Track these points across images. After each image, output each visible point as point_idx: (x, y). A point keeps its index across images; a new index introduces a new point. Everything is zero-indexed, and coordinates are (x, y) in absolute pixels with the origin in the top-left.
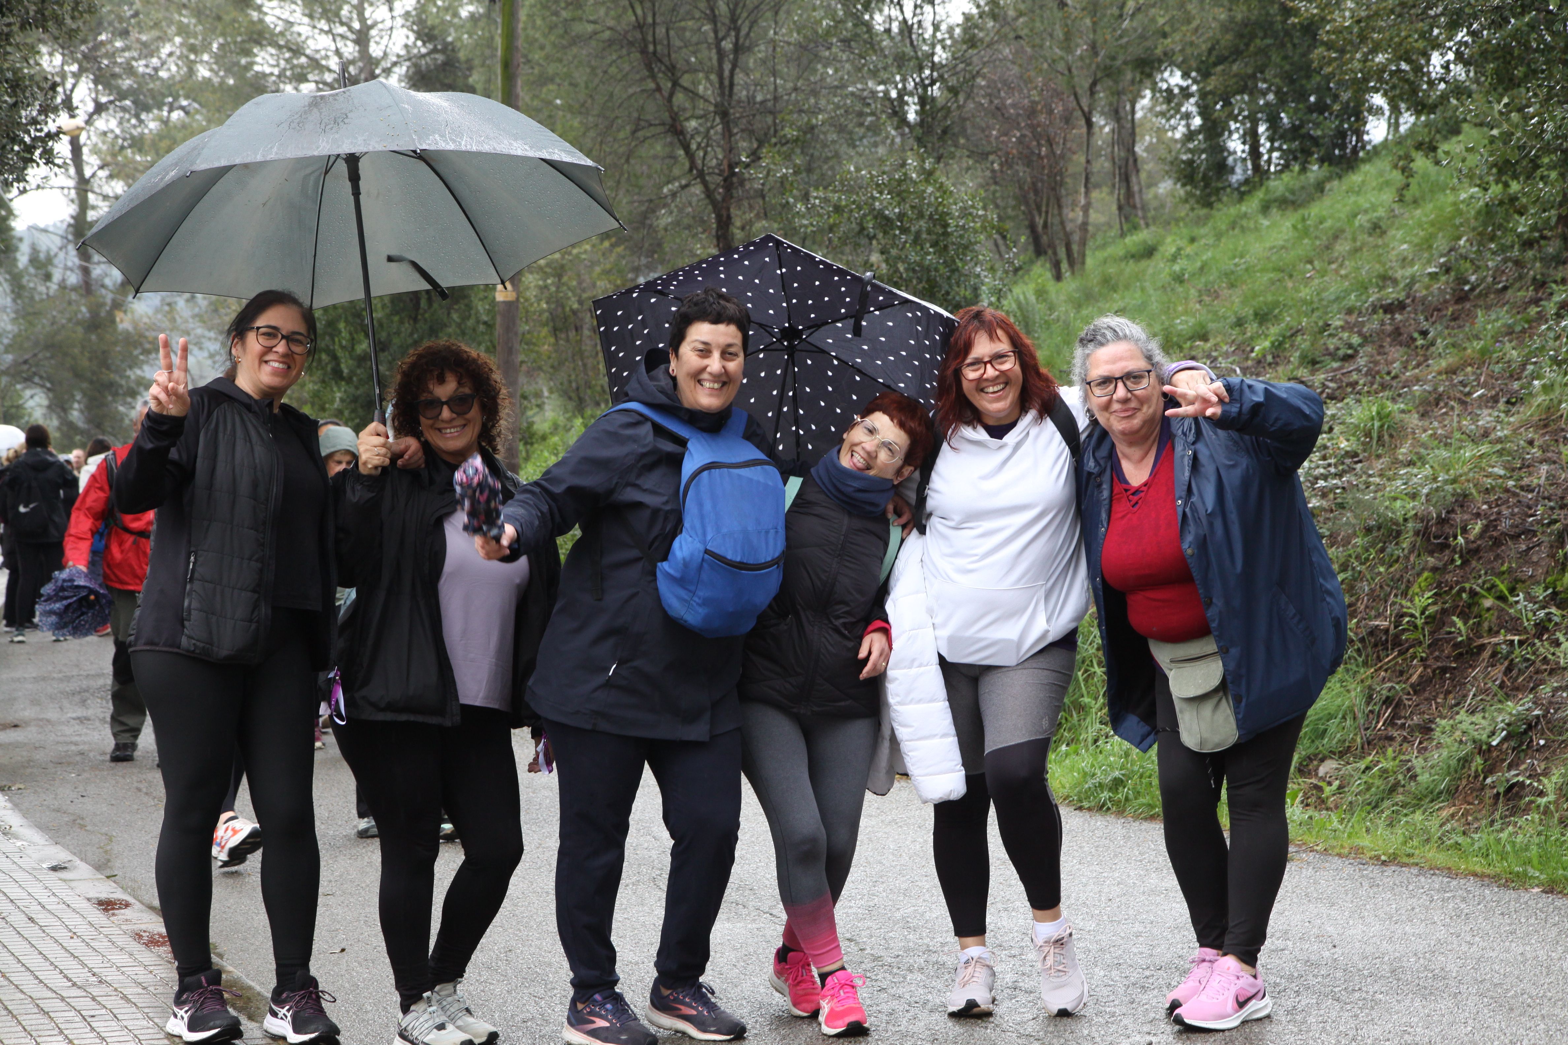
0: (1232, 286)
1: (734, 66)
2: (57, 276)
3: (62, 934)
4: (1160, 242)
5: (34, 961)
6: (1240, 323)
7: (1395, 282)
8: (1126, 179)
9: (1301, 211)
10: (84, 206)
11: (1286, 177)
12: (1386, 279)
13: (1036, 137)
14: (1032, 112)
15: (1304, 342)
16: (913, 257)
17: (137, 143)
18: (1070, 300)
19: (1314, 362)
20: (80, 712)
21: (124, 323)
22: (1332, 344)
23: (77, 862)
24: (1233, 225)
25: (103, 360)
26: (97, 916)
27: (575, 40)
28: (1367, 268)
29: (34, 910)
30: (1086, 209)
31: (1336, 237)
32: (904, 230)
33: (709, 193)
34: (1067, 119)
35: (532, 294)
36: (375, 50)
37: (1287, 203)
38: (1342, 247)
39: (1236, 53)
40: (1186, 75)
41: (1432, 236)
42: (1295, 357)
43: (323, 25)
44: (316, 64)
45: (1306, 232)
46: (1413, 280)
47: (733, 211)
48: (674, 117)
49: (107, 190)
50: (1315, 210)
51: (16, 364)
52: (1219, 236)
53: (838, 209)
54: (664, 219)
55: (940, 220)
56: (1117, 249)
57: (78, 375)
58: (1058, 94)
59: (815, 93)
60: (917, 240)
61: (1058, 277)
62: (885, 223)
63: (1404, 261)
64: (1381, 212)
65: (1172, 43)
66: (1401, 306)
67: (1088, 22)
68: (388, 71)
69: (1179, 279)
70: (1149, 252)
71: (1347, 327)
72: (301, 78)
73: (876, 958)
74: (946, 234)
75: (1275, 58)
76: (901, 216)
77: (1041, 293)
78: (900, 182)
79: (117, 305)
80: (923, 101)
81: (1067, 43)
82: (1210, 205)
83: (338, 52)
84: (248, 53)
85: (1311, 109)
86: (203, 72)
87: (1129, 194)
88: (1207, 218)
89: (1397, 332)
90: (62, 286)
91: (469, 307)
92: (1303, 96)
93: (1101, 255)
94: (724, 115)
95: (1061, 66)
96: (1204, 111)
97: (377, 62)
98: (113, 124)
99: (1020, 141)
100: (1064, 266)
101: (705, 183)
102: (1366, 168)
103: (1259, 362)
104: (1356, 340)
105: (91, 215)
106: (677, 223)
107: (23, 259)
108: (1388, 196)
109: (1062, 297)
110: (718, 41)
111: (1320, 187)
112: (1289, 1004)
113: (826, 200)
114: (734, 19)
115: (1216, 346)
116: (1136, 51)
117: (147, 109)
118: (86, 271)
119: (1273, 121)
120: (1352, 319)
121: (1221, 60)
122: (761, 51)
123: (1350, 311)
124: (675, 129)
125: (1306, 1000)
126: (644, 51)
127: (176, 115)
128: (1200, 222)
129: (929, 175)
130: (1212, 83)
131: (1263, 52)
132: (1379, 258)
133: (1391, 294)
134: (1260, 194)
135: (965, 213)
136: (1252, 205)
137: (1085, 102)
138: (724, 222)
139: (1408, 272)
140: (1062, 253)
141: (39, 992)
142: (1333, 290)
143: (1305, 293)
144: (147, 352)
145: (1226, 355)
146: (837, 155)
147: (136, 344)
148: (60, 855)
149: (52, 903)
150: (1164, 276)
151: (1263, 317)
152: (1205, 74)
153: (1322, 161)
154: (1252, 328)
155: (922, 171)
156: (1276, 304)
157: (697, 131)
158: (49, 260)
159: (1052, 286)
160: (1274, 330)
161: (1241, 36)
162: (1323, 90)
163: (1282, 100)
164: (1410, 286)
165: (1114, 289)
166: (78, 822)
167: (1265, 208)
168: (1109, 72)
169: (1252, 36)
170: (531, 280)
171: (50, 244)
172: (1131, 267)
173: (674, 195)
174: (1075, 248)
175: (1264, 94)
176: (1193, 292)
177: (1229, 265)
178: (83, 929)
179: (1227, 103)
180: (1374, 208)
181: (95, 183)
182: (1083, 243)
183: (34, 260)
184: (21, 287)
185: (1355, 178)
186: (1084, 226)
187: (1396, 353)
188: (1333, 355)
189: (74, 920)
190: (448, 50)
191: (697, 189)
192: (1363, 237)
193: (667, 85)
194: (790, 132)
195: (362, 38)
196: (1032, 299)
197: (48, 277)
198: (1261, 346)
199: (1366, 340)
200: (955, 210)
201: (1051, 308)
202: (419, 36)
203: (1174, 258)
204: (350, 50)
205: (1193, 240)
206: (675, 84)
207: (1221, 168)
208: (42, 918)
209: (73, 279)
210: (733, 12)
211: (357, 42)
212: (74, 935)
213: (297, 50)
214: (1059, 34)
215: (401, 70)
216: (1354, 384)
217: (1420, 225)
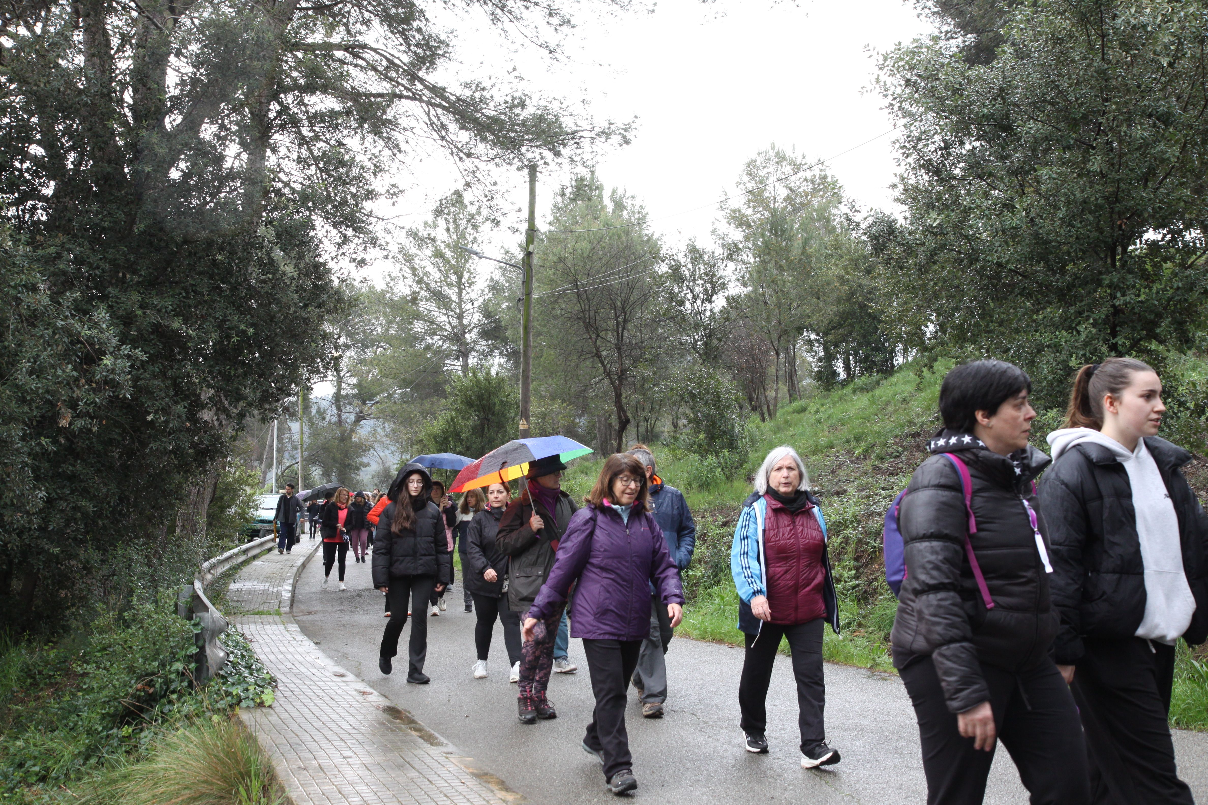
0: (843, 425)
1: (624, 328)
2: (328, 418)
3: (346, 706)
4: (808, 406)
5: (335, 717)
6: (848, 441)
7: (915, 424)
8: (791, 378)
9: (870, 394)
10: (340, 388)
11: (863, 378)
12: (911, 423)
13: (753, 359)
14: (752, 349)
15: (877, 450)
16: (705, 411)
17: (363, 362)
18: (771, 430)
19: (882, 459)
20: (341, 608)
21: (355, 438)
22: (890, 451)
23: (348, 673)
24: (840, 399)
25: (346, 454)
26: (359, 697)
27: (555, 318)
28: (903, 418)
29: (333, 694)
30: (777, 391)
31: (887, 405)
32: (701, 399)
33: (612, 383)
34: (767, 351)
35: (532, 426)
36: (466, 322)
37: (865, 389)
38: (890, 409)
39: (840, 325)
40: (818, 334)
41: (930, 405)
42: (873, 456)
43: (444, 311)
44: (441, 328)
45: (874, 402)
46: (923, 424)
47: (623, 391)
48: (598, 350)
49: (349, 381)
50: (877, 392)
51: (309, 456)
52: (834, 403)
53: (672, 389)
54: (591, 394)
55: (717, 395)
56: (788, 409)
57: (335, 461)
58: (763, 341)
59: (658, 340)
60: (706, 404)
61: (763, 420)
62: (693, 396)
63: (918, 415)
64: (906, 394)
65: (814, 320)
66: (918, 435)
67: (777, 311)
68: (470, 331)
69: (819, 422)
70: (803, 410)
71: (895, 443)
72: (434, 334)
73: (706, 723)
74: (719, 401)
75: (857, 327)
76: (700, 393)
77: (758, 427)
78: (699, 378)
79: (352, 431)
80: (706, 344)
81: (768, 320)
82: (829, 390)
83: (450, 323)
84: (411, 323)
85: (873, 349)
86: (392, 332)
87: (793, 385)
88: (828, 396)
89: (918, 446)
90: (329, 422)
91: (506, 431)
92: (868, 343)
93: (782, 411)
94: (619, 349)
95: (765, 330)
96: (826, 350)
97: (466, 327)
98: (353, 354)
99: (747, 361)
100: (766, 415)
101: (610, 378)
102: (897, 375)
103: (858, 458)
104: (900, 449)
105: (343, 393)
106: (597, 396)
107: (314, 411)
108: (910, 388)
109: (767, 429)
110: (617, 317)
111: (878, 383)
112: (894, 745)
113: (667, 386)
114: (624, 308)
115: (838, 451)
116: (797, 324)
117: (368, 348)
118: (339, 416)
119: (856, 355)
120: (897, 440)
121: (834, 328)
122: (635, 322)
123: (896, 437)
124: (598, 355)
125: (902, 743)
126: (584, 322)
127: (380, 350)
128: (825, 397)
129: (711, 376)
130: (830, 337)
131: (852, 325)
132: (908, 414)
133: (914, 429)
134: (852, 385)
135: (728, 391)
136: (848, 390)
137: (776, 344)
138: (618, 396)
139: (921, 420)
140: (765, 409)
141: (339, 731)
142: (888, 428)
143: (876, 428)
144: (364, 451)
145: (843, 455)
146: (667, 367)
147: (360, 447)
148: (340, 670)
149: (340, 692)
150: (812, 420)
151: (858, 439)
152: (826, 334)
153: (878, 372)
154: (853, 443)
155: (708, 373)
156: (863, 433)
157: (607, 356)
158: (325, 411)
159: (762, 425)
160: (863, 444)
161: (841, 318)
162: (878, 341)
163: (860, 345)
164: (921, 426)
165: (790, 426)
166: (345, 656)
167: (854, 392)
168: (786, 332)
169: (847, 318)
170: (532, 420)
171: (324, 404)
172: (796, 416)
173: (596, 384)
174: (772, 408)
175: (852, 342)
176: (825, 428)
177: (841, 416)
178: (354, 703)
179: (836, 346)
180: (903, 392)
181: (345, 379)
182: (775, 406)
183: (318, 412)
184: (313, 424)
185: (894, 379)
186: (776, 398)
187: (918, 455)
188: (890, 456)
189: (350, 699)
190: (498, 322)
191: (607, 381)
192: (899, 405)
193: (594, 336)
194: (648, 356)
195: (460, 317)
196: (755, 429)
197: (324, 419)
198: (858, 451)
199: (905, 449)
200: (723, 391)
201: (762, 434)
202: (484, 316)
203: (817, 412)
204: (455, 322)
205: (823, 405)
206: (598, 336)
207: (835, 374)
208: (336, 698)
209: (334, 420)
210: (623, 305)
211: (458, 318)
212: (351, 706)
213: (432, 322)
214: (764, 315)
215: (476, 330)
216: (901, 468)
217: (925, 400)
